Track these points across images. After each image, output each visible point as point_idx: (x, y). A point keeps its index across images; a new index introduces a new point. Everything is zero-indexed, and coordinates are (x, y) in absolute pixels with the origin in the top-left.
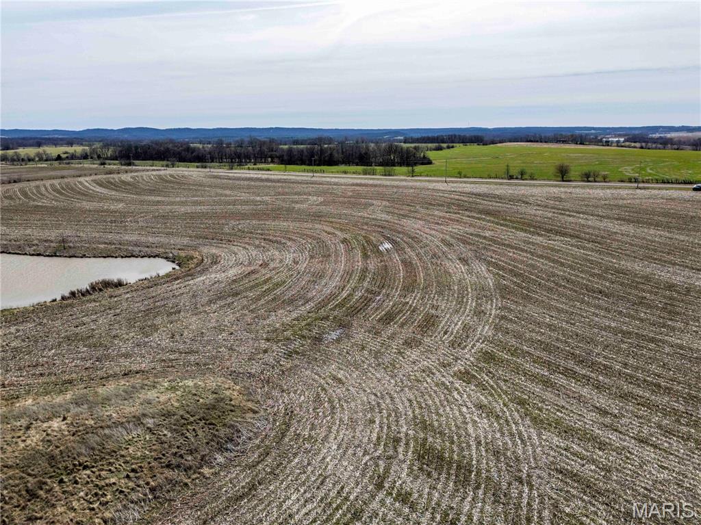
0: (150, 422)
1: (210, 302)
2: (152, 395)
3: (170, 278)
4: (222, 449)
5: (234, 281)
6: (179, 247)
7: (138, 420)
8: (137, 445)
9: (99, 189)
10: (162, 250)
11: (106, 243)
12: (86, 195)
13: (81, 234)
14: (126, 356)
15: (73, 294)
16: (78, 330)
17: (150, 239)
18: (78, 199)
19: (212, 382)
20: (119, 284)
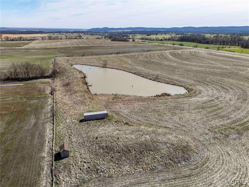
0: (168, 145)
1: (194, 109)
2: (170, 137)
3: (184, 96)
4: (185, 161)
5: (204, 103)
6: (190, 84)
7: (166, 143)
8: (164, 150)
9: (170, 57)
10: (184, 84)
11: (168, 79)
12: (166, 58)
13: (162, 74)
14: (166, 121)
15: (157, 95)
16: (156, 108)
17: (182, 79)
18: (164, 60)
19: (187, 139)
20: (169, 95)
